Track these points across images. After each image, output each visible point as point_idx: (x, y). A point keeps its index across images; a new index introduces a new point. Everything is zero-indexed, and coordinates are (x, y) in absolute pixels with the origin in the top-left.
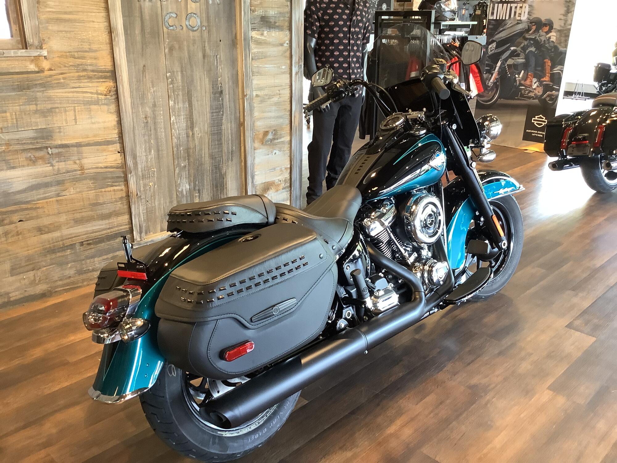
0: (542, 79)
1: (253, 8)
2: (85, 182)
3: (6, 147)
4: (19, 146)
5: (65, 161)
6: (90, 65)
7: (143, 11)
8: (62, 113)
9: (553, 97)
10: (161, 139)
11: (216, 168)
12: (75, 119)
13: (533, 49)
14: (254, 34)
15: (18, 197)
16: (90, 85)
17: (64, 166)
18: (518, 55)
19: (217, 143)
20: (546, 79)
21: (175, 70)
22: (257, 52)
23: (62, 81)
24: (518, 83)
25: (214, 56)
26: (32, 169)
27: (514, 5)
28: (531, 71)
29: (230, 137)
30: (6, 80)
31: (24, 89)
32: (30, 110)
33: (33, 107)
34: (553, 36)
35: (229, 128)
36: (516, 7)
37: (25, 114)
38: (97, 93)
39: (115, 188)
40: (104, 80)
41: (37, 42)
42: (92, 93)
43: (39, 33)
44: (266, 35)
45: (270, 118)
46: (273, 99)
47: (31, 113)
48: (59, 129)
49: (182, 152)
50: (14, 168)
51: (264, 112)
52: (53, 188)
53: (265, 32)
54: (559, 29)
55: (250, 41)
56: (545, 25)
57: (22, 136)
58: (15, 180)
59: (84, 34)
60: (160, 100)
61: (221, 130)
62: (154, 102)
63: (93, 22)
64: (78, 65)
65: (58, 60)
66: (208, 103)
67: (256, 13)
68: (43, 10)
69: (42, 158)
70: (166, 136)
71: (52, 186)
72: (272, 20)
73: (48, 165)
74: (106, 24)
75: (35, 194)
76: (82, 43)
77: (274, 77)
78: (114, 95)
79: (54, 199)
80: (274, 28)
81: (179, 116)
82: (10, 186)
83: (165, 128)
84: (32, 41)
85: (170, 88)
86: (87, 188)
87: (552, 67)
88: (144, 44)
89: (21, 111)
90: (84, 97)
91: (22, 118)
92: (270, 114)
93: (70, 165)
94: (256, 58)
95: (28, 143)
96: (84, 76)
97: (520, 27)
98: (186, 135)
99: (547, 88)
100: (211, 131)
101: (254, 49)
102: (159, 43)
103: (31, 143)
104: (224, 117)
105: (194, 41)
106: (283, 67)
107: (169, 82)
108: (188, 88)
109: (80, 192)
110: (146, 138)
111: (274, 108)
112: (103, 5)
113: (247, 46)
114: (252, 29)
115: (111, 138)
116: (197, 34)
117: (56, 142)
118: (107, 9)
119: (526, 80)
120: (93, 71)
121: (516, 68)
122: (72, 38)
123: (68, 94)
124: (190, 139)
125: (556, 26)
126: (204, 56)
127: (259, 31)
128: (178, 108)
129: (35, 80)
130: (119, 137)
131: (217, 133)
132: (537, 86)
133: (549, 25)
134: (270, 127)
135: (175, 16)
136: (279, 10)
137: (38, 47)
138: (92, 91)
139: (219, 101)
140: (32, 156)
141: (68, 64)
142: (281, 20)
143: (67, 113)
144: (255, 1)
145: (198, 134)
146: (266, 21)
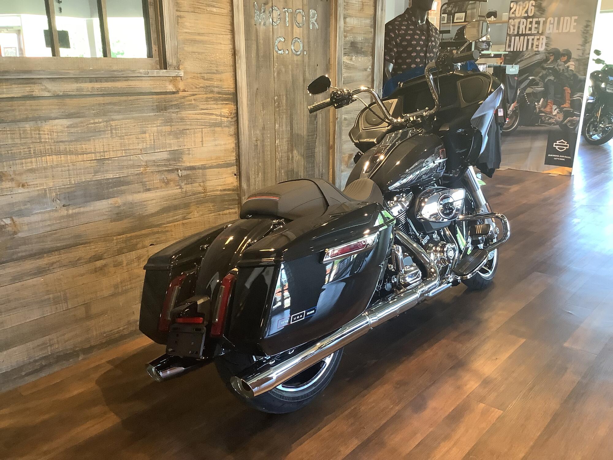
0: (562, 106)
1: (345, 34)
2: (207, 205)
3: (144, 169)
4: (155, 168)
5: (191, 184)
6: (216, 87)
7: (258, 34)
8: (191, 134)
9: (573, 122)
10: (267, 162)
12: (202, 141)
13: (552, 78)
14: (345, 59)
15: (151, 219)
16: (215, 106)
17: (190, 189)
18: (537, 84)
19: (310, 166)
20: (567, 106)
21: (281, 94)
22: (347, 76)
23: (193, 102)
24: (538, 110)
26: (164, 191)
27: (530, 38)
28: (550, 98)
29: (321, 160)
30: (147, 100)
31: (162, 110)
32: (165, 132)
33: (168, 128)
34: (572, 65)
35: (321, 150)
36: (533, 39)
37: (161, 135)
38: (221, 116)
39: (231, 211)
40: (227, 102)
41: (175, 62)
42: (216, 115)
43: (178, 53)
44: (354, 60)
47: (166, 135)
48: (188, 150)
49: (283, 174)
50: (149, 190)
52: (181, 211)
53: (354, 58)
54: (577, 58)
55: (342, 66)
56: (563, 55)
57: (157, 158)
58: (149, 202)
59: (213, 56)
60: (269, 123)
61: (314, 152)
62: (264, 125)
63: (221, 44)
64: (207, 86)
65: (191, 81)
66: (305, 126)
67: (347, 38)
68: (180, 31)
69: (173, 180)
70: (271, 158)
71: (179, 209)
72: (359, 46)
73: (178, 187)
74: (231, 46)
75: (165, 217)
76: (211, 65)
78: (234, 117)
79: (181, 222)
80: (361, 53)
81: (282, 139)
82: (146, 208)
83: (271, 152)
84: (171, 61)
85: (277, 111)
86: (208, 211)
87: (572, 95)
88: (258, 67)
89: (158, 132)
90: (210, 119)
91: (159, 139)
93: (196, 187)
94: (346, 82)
95: (162, 165)
96: (211, 98)
97: (538, 57)
98: (286, 158)
99: (567, 114)
100: (307, 154)
101: (345, 73)
102: (270, 67)
103: (165, 164)
104: (318, 140)
105: (297, 65)
107: (276, 106)
108: (291, 112)
109: (202, 215)
110: (256, 160)
112: (229, 27)
113: (340, 70)
114: (344, 54)
115: (230, 161)
116: (299, 58)
117: (185, 164)
118: (233, 31)
119: (545, 107)
120: (219, 93)
121: (535, 96)
122: (203, 59)
123: (196, 116)
124: (290, 161)
125: (574, 55)
126: (304, 80)
127: (349, 56)
128: (282, 130)
129: (171, 101)
130: (236, 159)
131: (311, 156)
132: (558, 113)
133: (567, 55)
134: (354, 150)
135: (283, 40)
136: (365, 35)
137: (176, 68)
138: (217, 113)
139: (314, 123)
140: (165, 178)
141: (198, 85)
142: (366, 46)
143: (196, 135)
144: (347, 27)
145: (296, 157)
146: (355, 47)
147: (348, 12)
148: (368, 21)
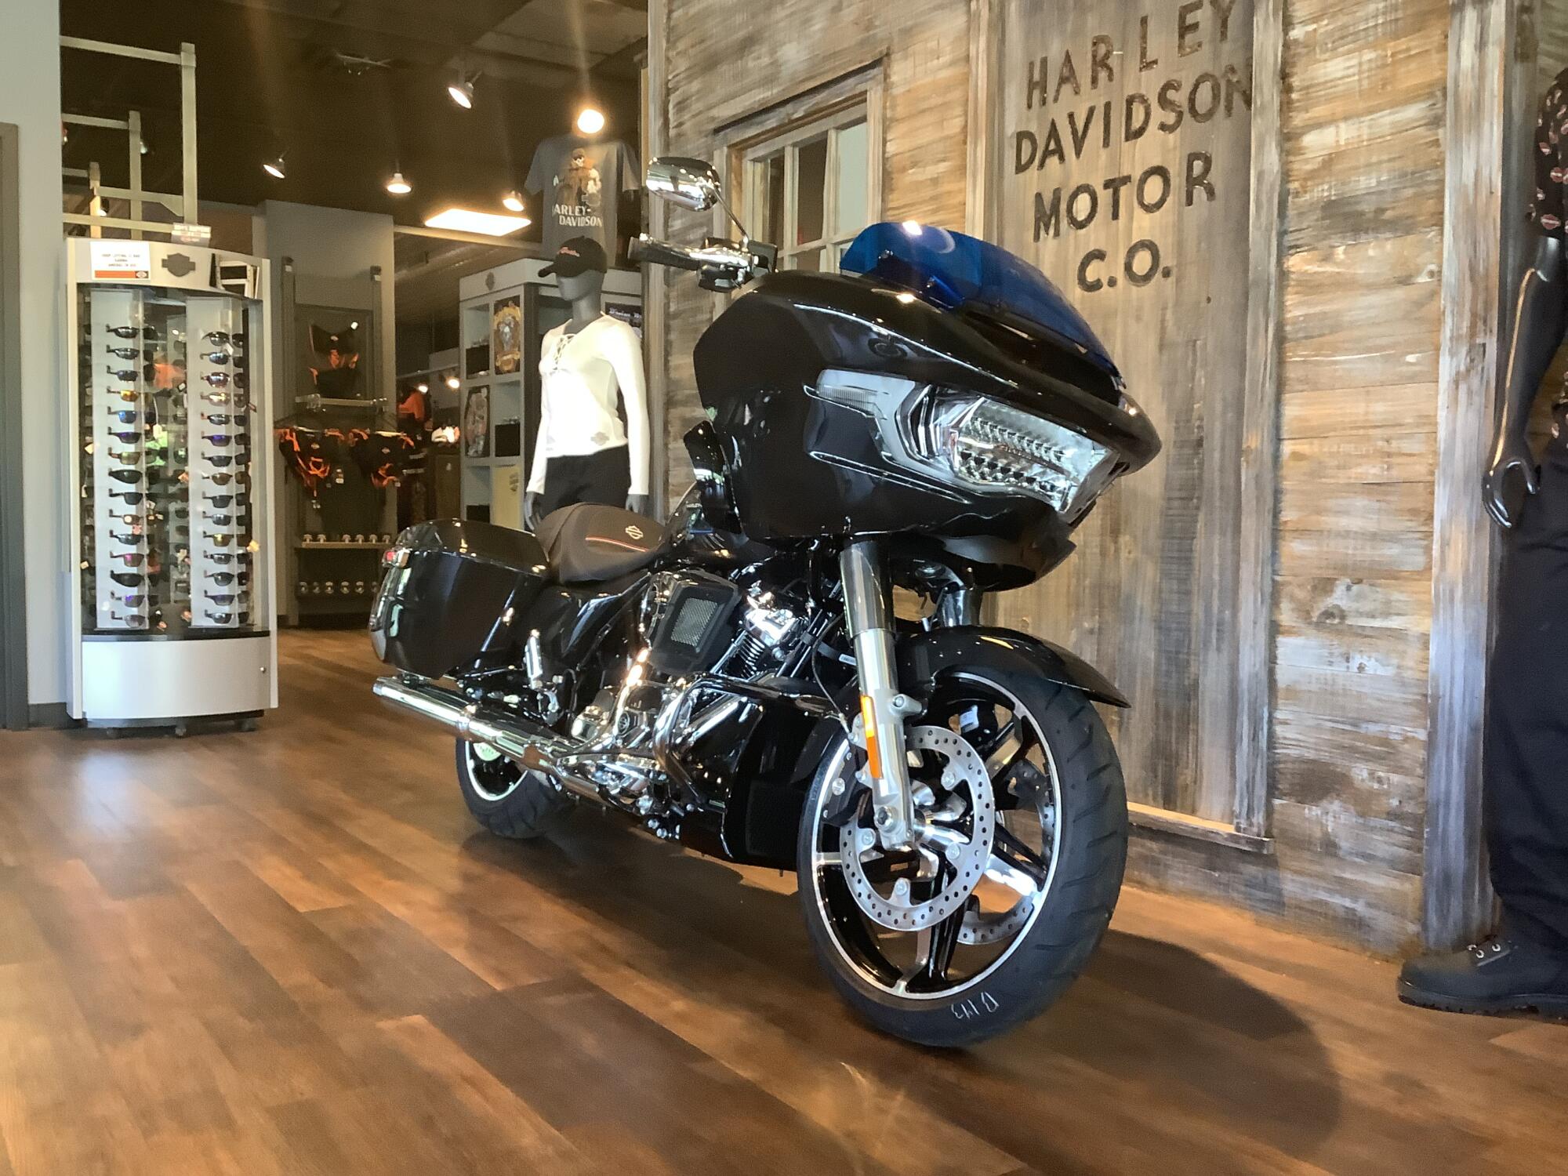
1: (1294, 186)
11: (1169, 659)
14: (1298, 263)
19: (1175, 587)
22: (1306, 316)
25: (1188, 342)
44: (1342, 257)
45: (1346, 534)
46: (1359, 470)
49: (1087, 591)
51: (1319, 512)
53: (1341, 250)
55: (1273, 287)
61: (1191, 551)
66: (1161, 472)
67: (1308, 196)
72: (1367, 207)
77: (1368, 393)
80: (1376, 230)
92: (1344, 522)
94: (1301, 335)
98: (1099, 551)
100: (1163, 550)
101: (1296, 308)
104: (1201, 517)
105: (1140, 309)
106: (1411, 358)
111: (1360, 502)
124: (1111, 562)
126: (1161, 346)
127: (1314, 249)
131: (1179, 558)
134: (1343, 569)
136: (1397, 164)
139: (1189, 464)
142: (1408, 199)
144: (1307, 161)
145: (1130, 552)
146: (1347, 216)
147: (1308, 115)
148: (1414, 111)
